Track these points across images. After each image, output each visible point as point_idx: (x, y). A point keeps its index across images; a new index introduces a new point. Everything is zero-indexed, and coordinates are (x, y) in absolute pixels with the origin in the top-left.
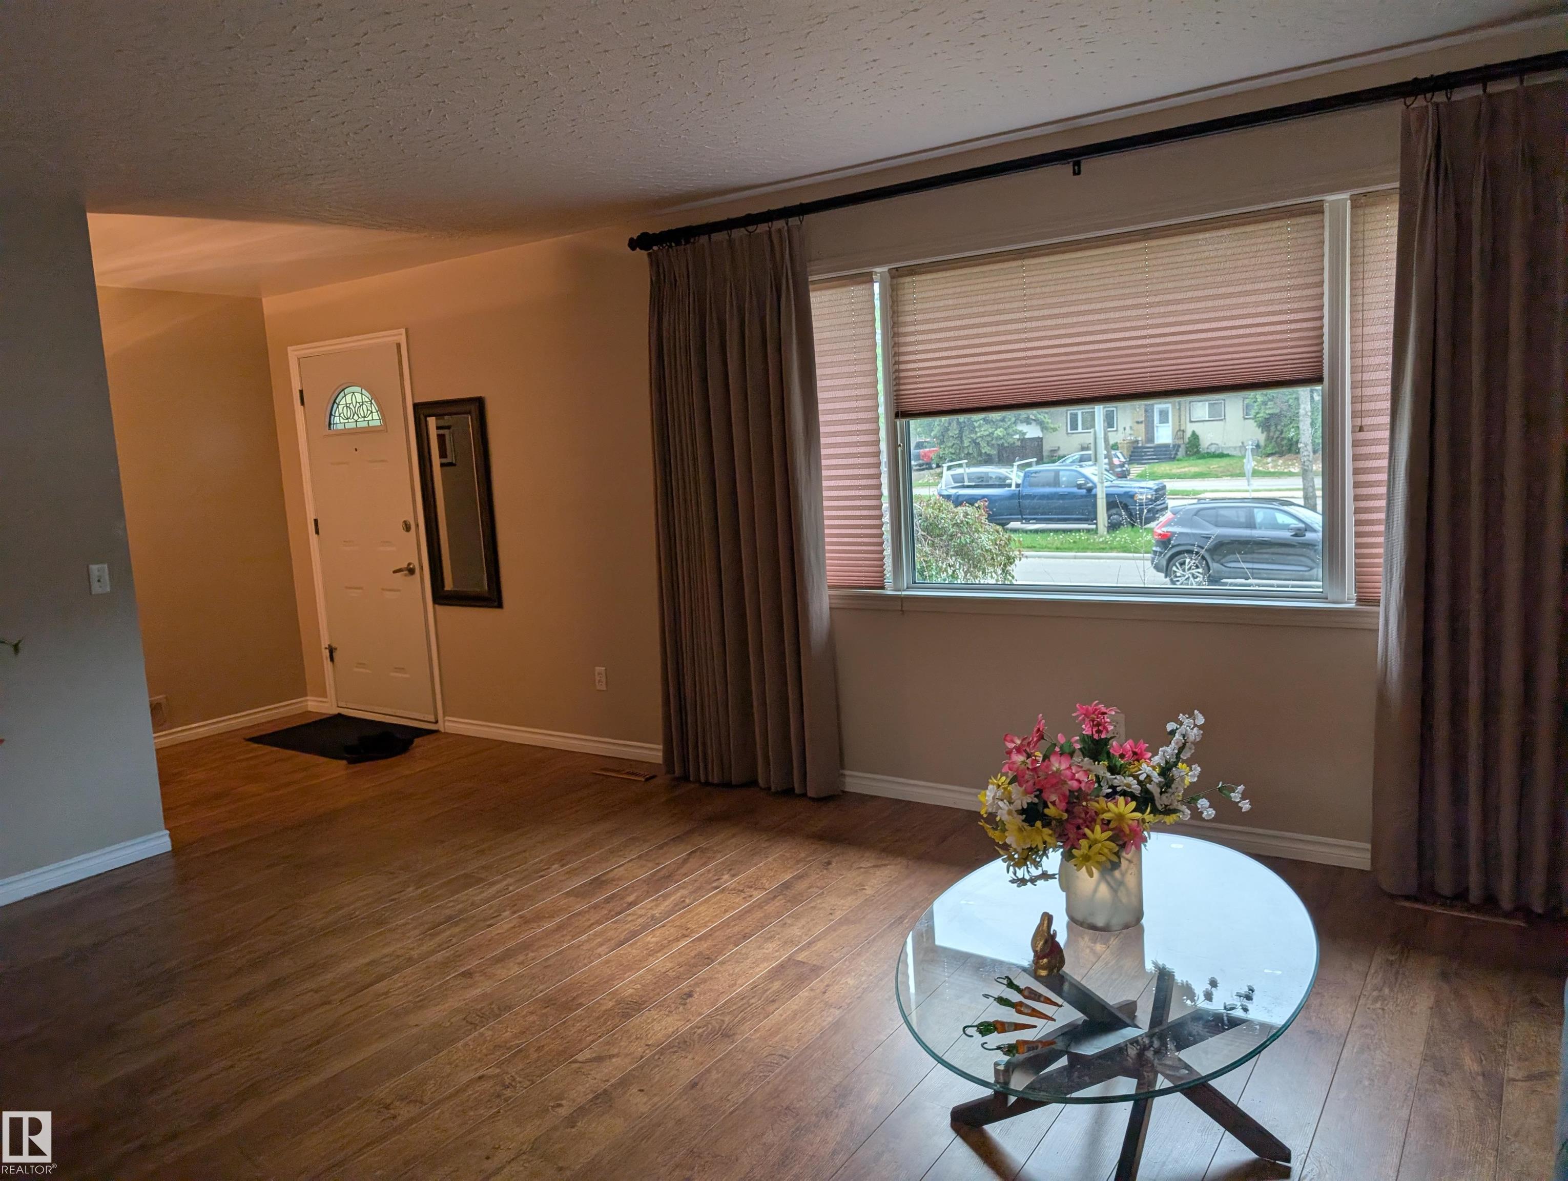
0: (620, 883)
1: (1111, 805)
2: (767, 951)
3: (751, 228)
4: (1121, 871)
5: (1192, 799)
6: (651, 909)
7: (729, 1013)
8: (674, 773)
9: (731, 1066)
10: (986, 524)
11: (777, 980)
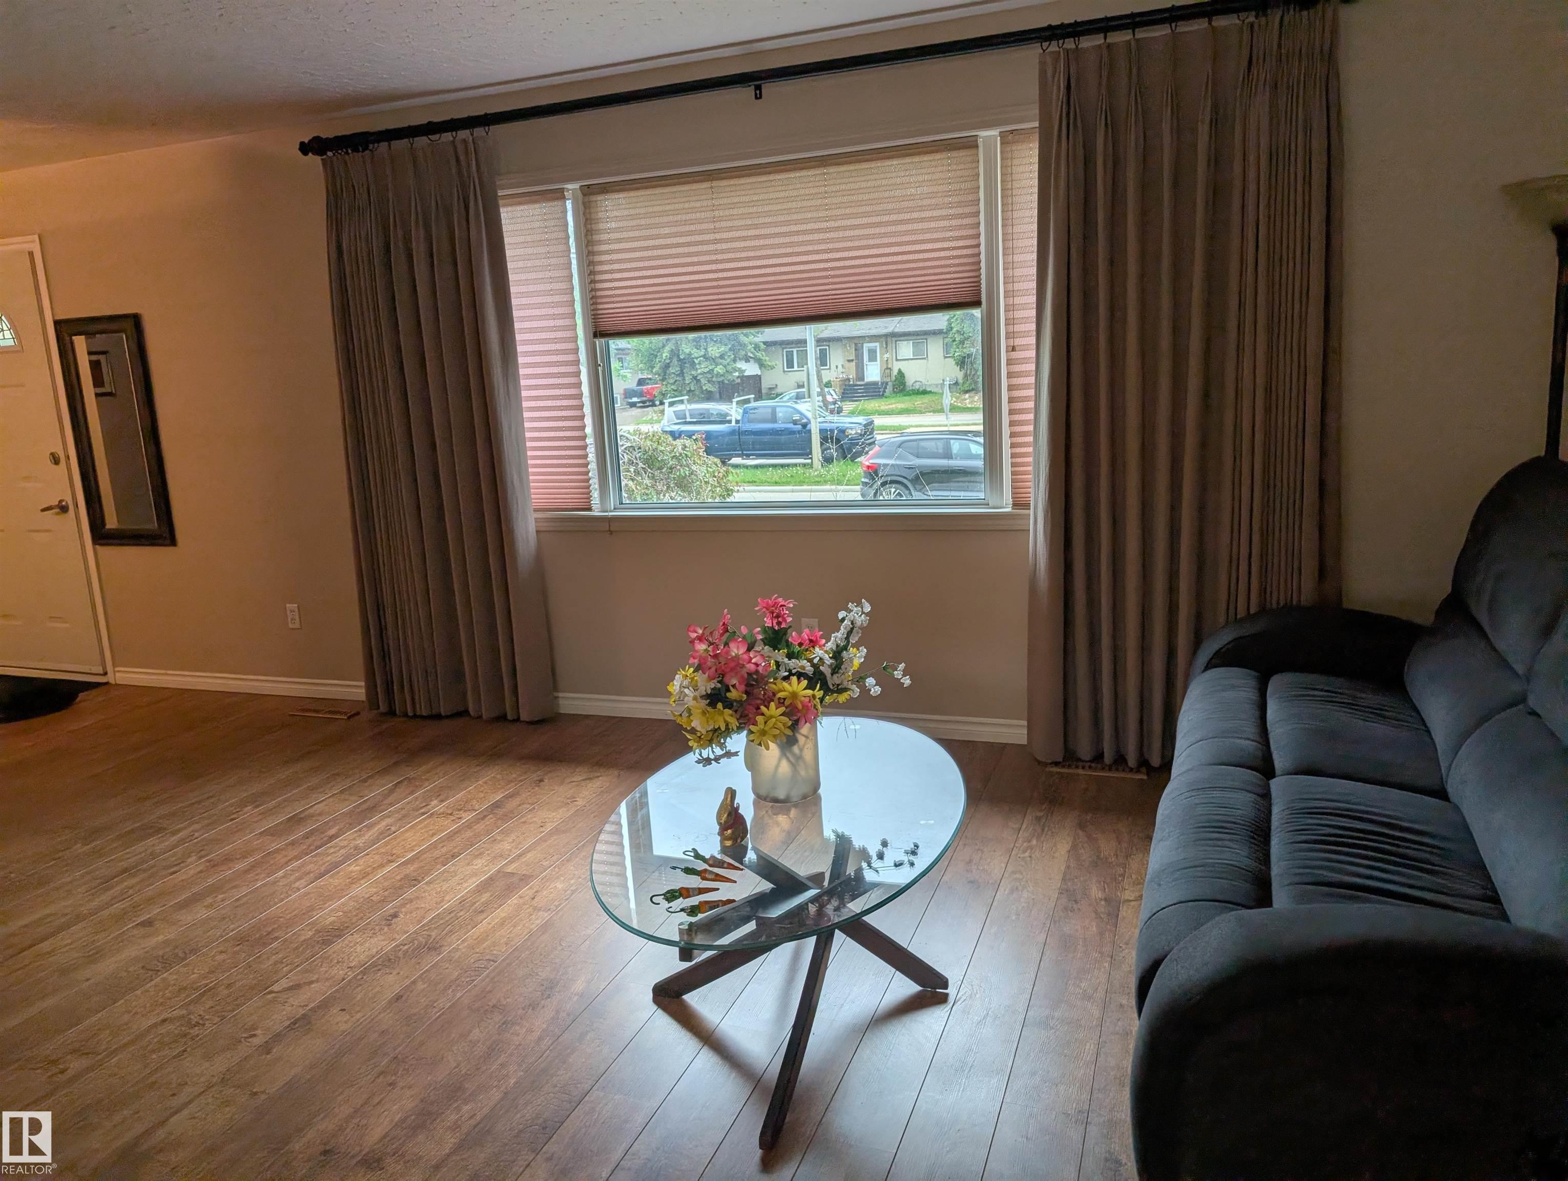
0: (320, 818)
1: (785, 684)
2: (477, 867)
3: (432, 137)
4: (799, 746)
5: (861, 678)
6: (354, 839)
7: (435, 928)
8: (378, 708)
9: (437, 976)
10: (704, 457)
11: (486, 892)
